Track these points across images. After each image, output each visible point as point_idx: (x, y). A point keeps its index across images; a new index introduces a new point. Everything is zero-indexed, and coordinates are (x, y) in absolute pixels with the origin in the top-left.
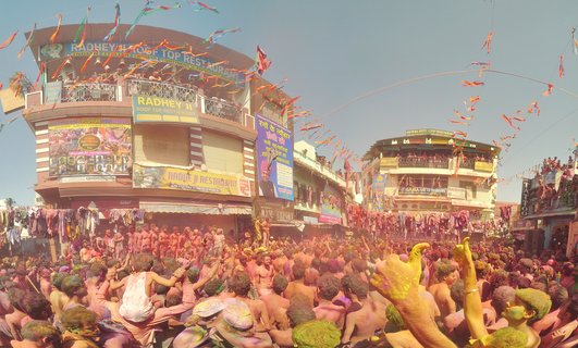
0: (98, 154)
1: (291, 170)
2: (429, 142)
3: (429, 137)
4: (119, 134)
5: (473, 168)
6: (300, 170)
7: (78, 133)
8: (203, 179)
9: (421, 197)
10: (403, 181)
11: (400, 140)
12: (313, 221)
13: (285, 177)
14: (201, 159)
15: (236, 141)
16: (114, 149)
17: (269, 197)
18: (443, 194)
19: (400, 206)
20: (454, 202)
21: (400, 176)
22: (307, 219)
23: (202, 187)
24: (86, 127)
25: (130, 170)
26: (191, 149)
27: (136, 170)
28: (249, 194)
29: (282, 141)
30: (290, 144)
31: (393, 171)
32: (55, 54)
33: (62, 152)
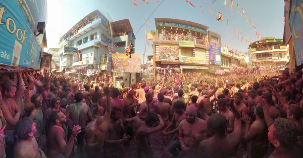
0: (171, 53)
1: (220, 56)
2: (267, 41)
3: (267, 40)
4: (176, 49)
5: (279, 48)
6: (223, 56)
7: (166, 48)
8: (195, 60)
9: (264, 60)
10: (258, 56)
11: (258, 42)
12: (227, 70)
13: (218, 58)
14: (194, 55)
15: (204, 50)
16: (175, 52)
17: (213, 64)
18: (271, 58)
19: (257, 64)
20: (275, 61)
21: (257, 54)
22: (225, 70)
23: (195, 62)
24: (168, 47)
25: (178, 58)
26: (193, 52)
27: (180, 58)
28: (207, 64)
29: (217, 48)
30: (219, 49)
31: (254, 53)
32: (161, 25)
33: (162, 53)
